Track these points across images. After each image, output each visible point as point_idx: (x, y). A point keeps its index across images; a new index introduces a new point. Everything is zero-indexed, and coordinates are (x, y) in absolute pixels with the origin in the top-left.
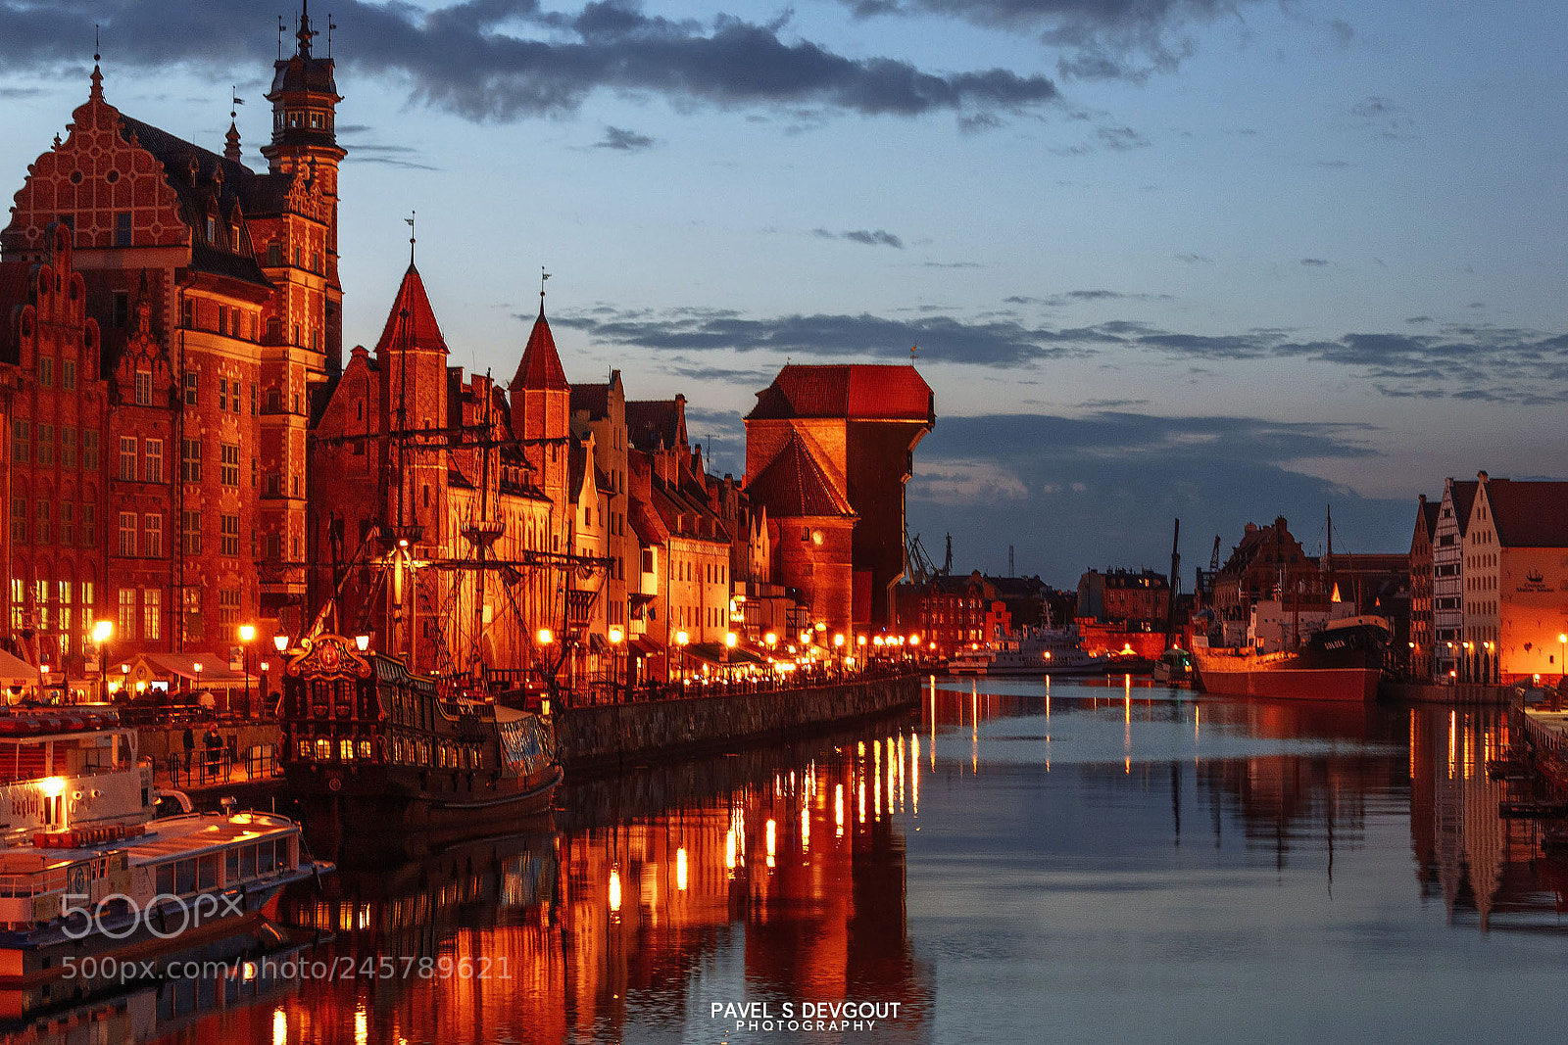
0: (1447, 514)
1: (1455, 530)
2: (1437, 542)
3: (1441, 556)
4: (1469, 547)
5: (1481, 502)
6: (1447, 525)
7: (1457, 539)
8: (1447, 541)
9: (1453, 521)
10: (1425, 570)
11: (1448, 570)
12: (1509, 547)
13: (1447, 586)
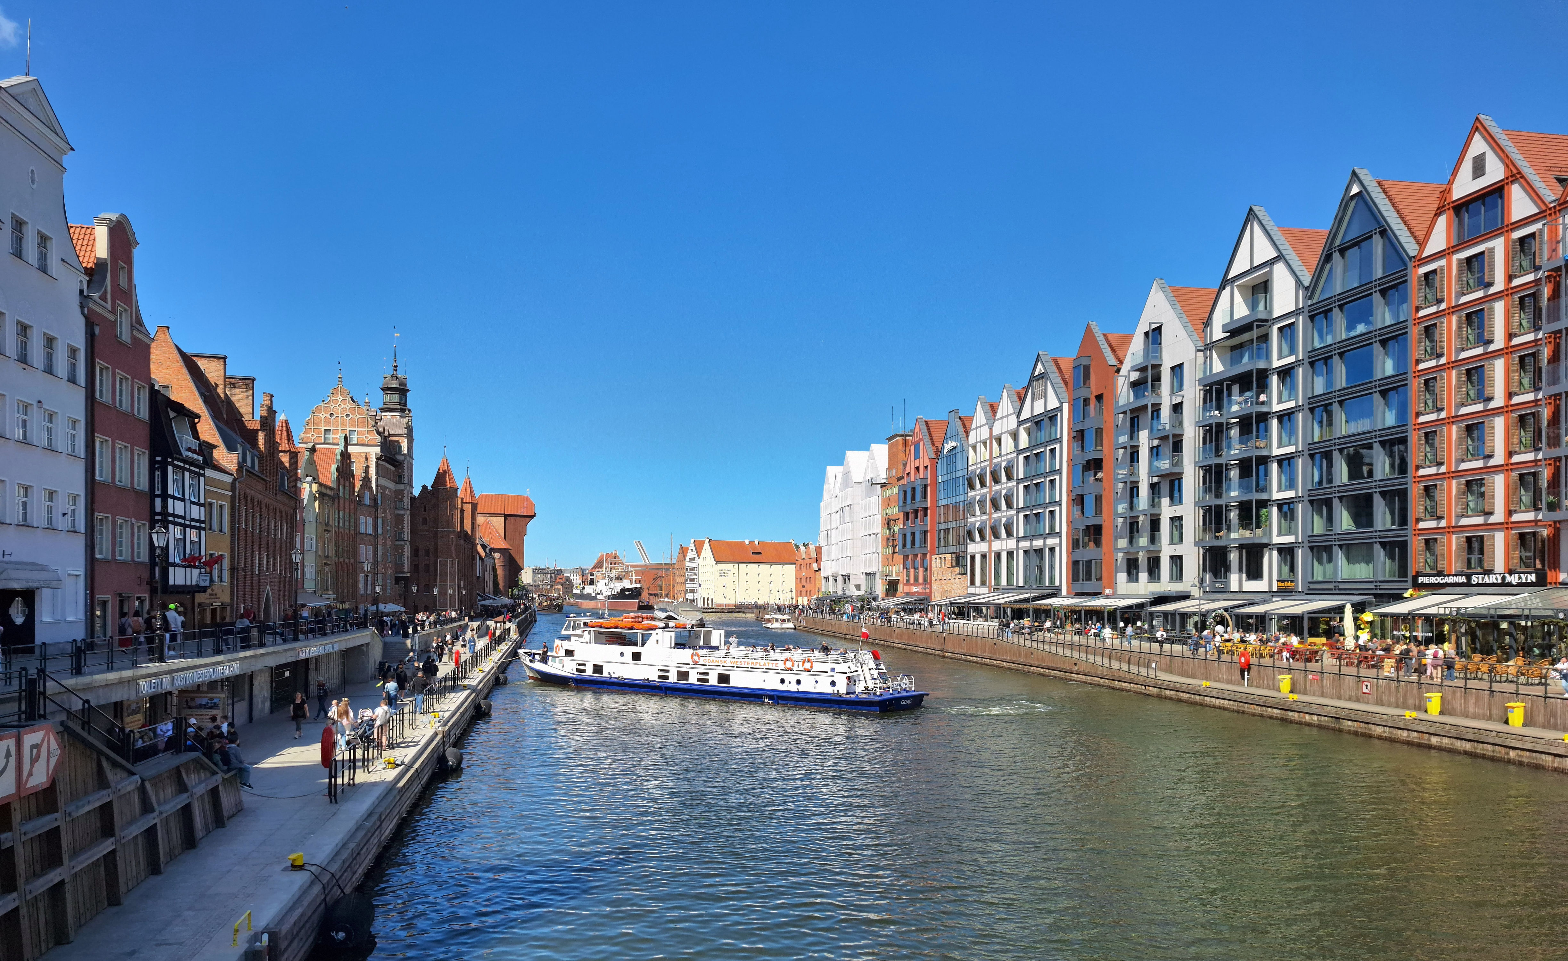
0: (692, 550)
1: (695, 556)
2: (687, 560)
3: (688, 565)
4: (700, 561)
5: (706, 546)
6: (690, 555)
7: (696, 559)
8: (692, 559)
9: (695, 552)
10: (682, 569)
11: (692, 569)
12: (717, 562)
13: (692, 575)
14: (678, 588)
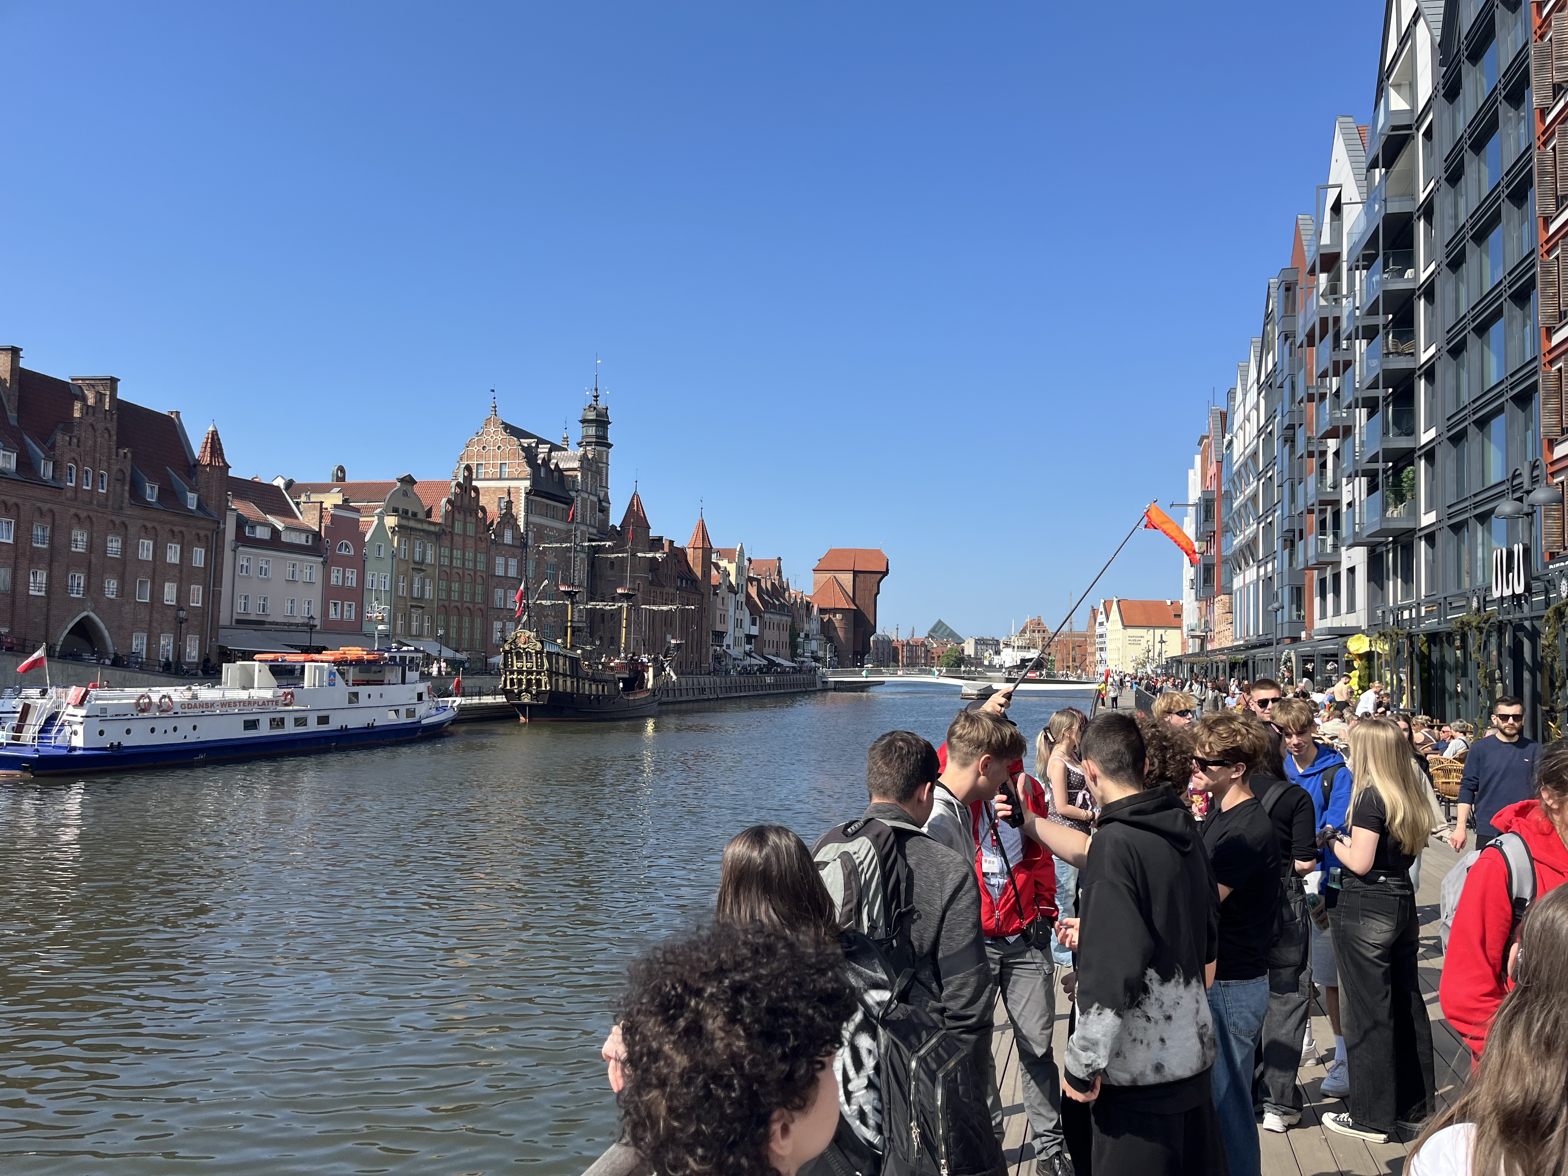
0: (1102, 612)
1: (1104, 620)
2: (1098, 624)
3: (1099, 630)
4: (1108, 625)
5: (1115, 605)
6: (1101, 618)
7: (1106, 623)
8: (1101, 624)
9: (1104, 616)
10: (1092, 636)
11: (1101, 636)
12: (1125, 627)
13: (1101, 643)
14: (1089, 659)
